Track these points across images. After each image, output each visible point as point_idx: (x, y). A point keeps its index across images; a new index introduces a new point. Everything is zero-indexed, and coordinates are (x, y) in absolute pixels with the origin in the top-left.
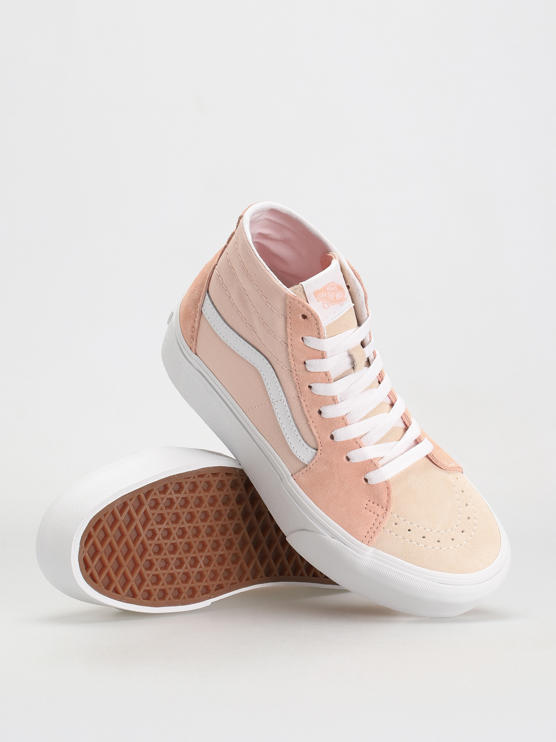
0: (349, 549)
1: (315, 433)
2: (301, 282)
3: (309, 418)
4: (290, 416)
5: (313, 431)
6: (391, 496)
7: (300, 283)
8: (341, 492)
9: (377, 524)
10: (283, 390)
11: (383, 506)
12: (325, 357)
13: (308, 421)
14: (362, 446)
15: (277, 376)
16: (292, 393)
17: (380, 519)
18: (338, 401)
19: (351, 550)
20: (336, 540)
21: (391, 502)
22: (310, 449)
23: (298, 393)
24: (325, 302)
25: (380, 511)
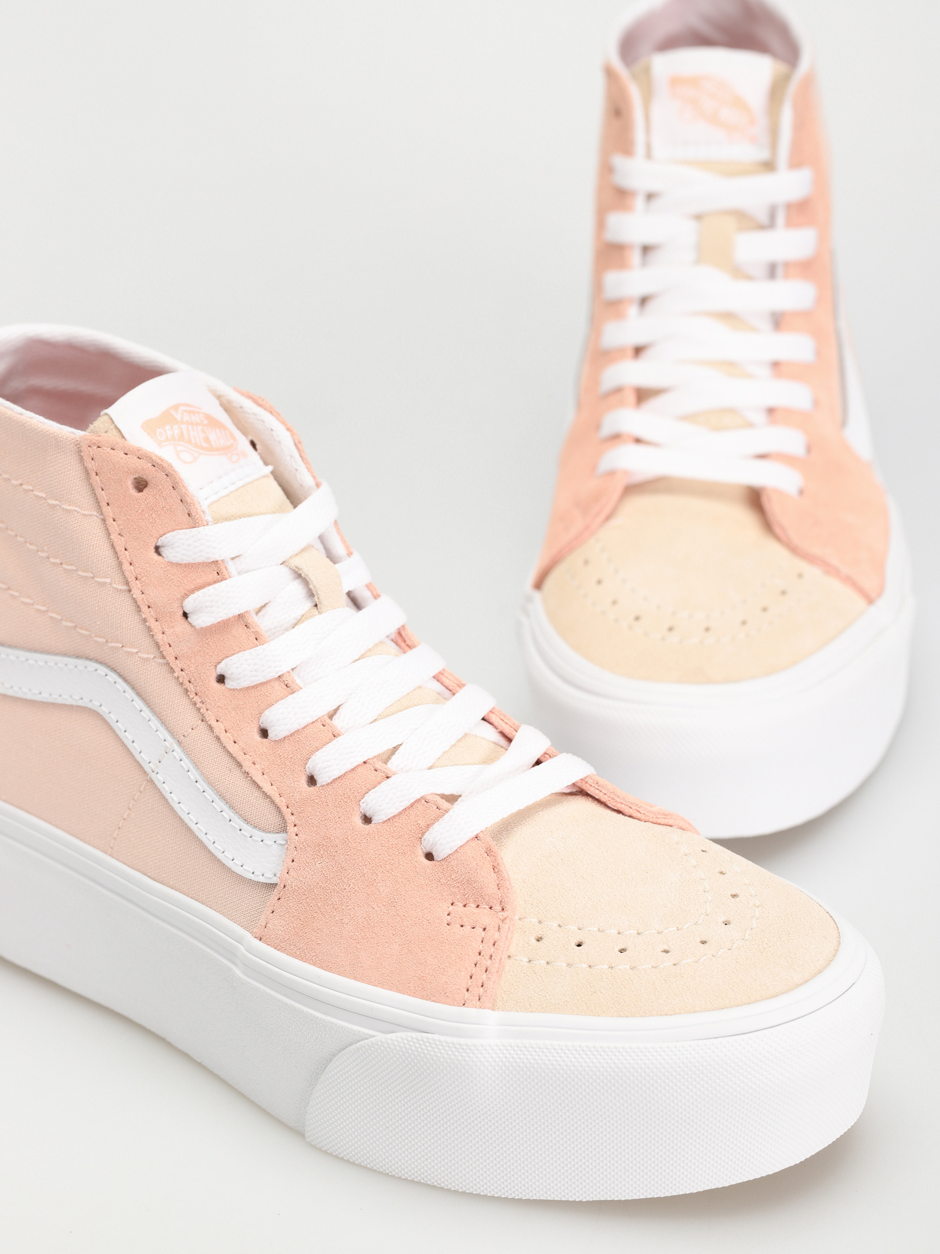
0: (436, 1037)
1: (267, 788)
2: (107, 408)
3: (241, 758)
4: (199, 779)
5: (261, 784)
6: (502, 868)
7: (102, 413)
8: (376, 908)
9: (488, 949)
10: (163, 723)
11: (491, 904)
12: (227, 576)
13: (240, 765)
14: (390, 773)
15: (139, 694)
16: (186, 717)
17: (493, 934)
18: (297, 685)
19: (442, 1038)
20: (399, 1034)
21: (508, 884)
22: (269, 838)
23: (198, 706)
24: (179, 448)
25: (485, 917)
